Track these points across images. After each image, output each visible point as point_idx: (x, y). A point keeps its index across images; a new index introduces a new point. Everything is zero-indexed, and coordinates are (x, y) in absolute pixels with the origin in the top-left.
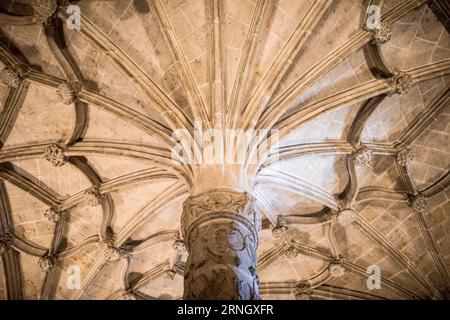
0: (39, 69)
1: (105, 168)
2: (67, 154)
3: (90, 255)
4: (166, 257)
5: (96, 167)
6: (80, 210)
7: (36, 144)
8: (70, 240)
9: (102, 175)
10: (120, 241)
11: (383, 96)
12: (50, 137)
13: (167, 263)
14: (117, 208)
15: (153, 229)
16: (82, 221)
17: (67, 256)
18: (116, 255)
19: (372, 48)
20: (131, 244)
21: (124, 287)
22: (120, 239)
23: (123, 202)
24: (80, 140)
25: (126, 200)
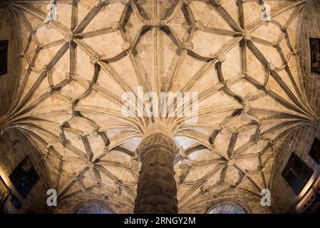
0: (125, 31)
1: (102, 80)
2: (99, 63)
3: (62, 102)
4: (84, 130)
5: (100, 76)
6: (76, 84)
7: (91, 48)
8: (62, 90)
9: (98, 81)
10: (77, 109)
11: (206, 148)
12: (98, 51)
13: (82, 132)
14: (89, 97)
15: (91, 117)
16: (72, 88)
17: (56, 94)
18: (71, 112)
19: (217, 132)
20: (78, 114)
21: (61, 124)
22: (77, 108)
23: (93, 97)
24: (107, 62)
25: (96, 98)
